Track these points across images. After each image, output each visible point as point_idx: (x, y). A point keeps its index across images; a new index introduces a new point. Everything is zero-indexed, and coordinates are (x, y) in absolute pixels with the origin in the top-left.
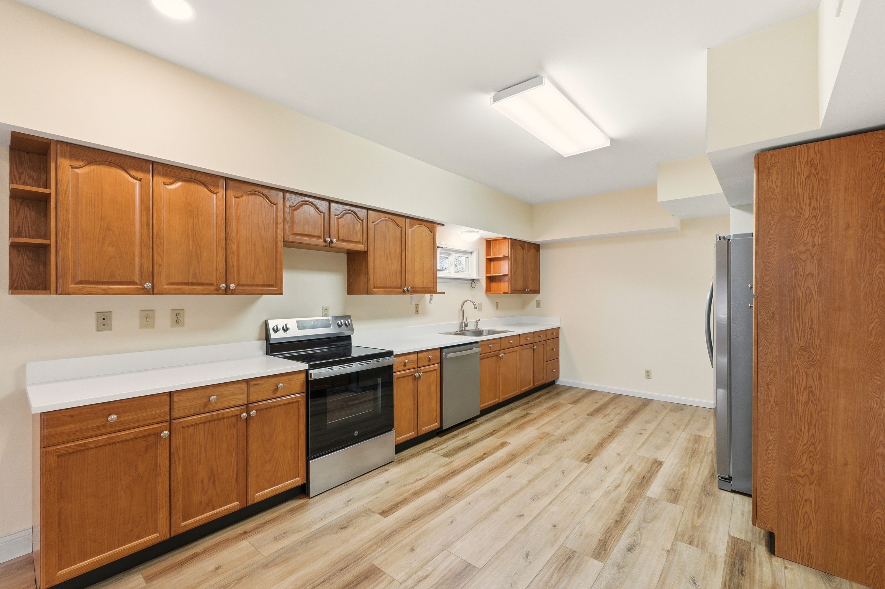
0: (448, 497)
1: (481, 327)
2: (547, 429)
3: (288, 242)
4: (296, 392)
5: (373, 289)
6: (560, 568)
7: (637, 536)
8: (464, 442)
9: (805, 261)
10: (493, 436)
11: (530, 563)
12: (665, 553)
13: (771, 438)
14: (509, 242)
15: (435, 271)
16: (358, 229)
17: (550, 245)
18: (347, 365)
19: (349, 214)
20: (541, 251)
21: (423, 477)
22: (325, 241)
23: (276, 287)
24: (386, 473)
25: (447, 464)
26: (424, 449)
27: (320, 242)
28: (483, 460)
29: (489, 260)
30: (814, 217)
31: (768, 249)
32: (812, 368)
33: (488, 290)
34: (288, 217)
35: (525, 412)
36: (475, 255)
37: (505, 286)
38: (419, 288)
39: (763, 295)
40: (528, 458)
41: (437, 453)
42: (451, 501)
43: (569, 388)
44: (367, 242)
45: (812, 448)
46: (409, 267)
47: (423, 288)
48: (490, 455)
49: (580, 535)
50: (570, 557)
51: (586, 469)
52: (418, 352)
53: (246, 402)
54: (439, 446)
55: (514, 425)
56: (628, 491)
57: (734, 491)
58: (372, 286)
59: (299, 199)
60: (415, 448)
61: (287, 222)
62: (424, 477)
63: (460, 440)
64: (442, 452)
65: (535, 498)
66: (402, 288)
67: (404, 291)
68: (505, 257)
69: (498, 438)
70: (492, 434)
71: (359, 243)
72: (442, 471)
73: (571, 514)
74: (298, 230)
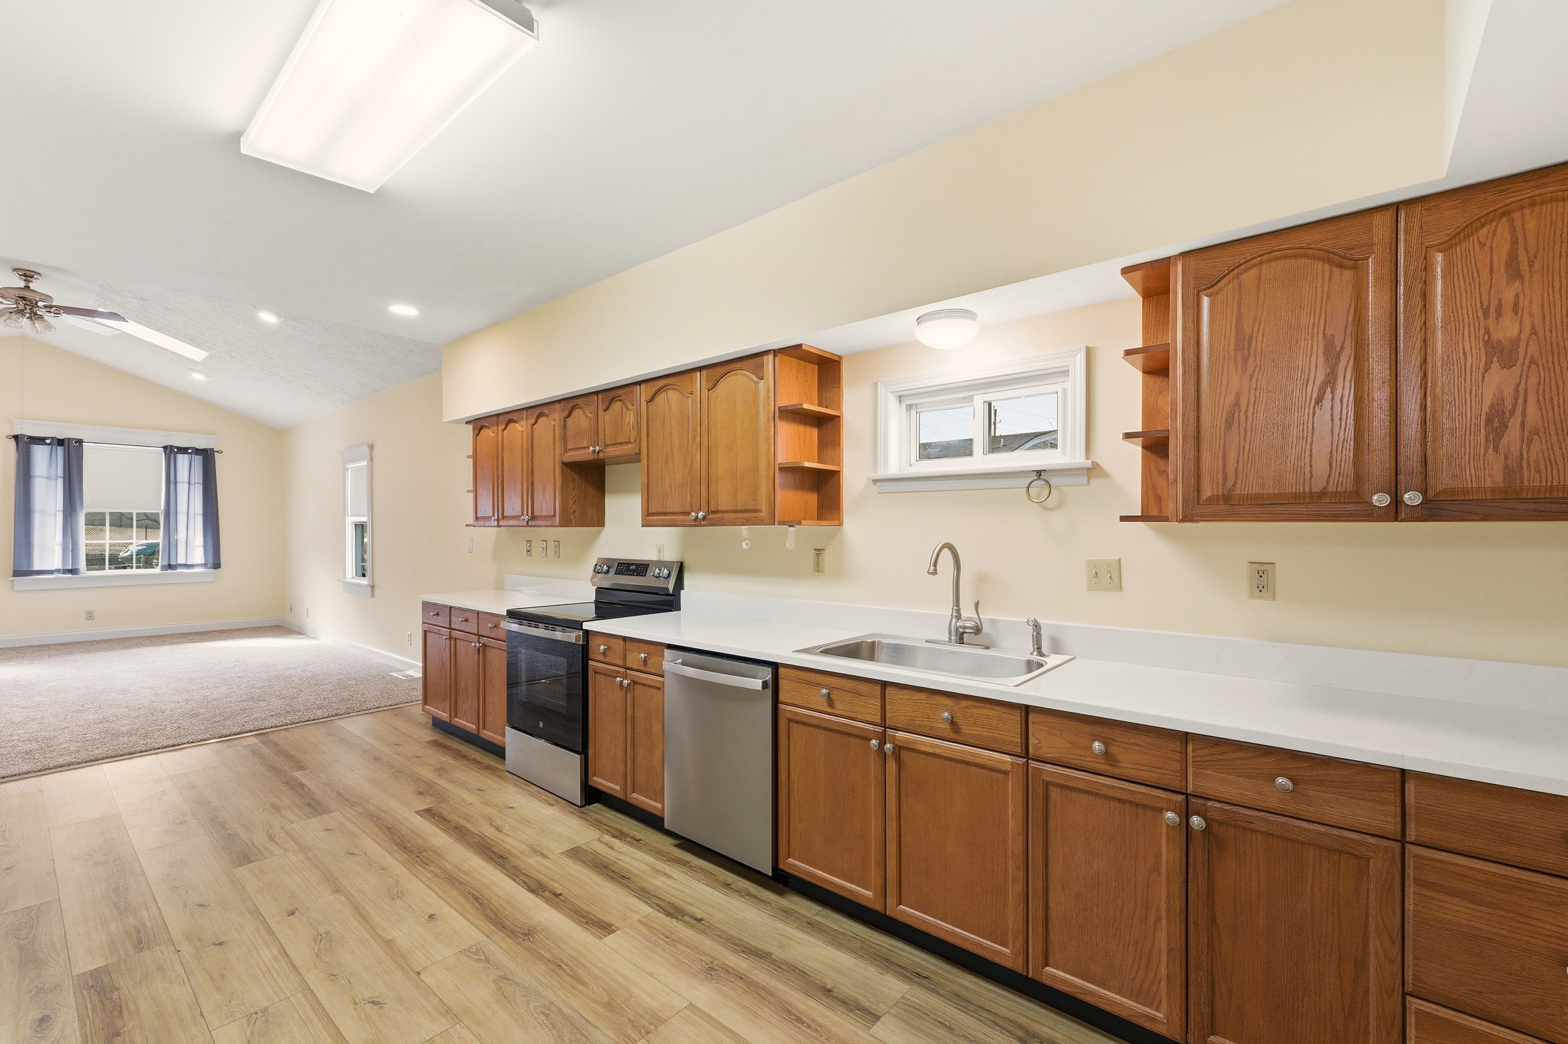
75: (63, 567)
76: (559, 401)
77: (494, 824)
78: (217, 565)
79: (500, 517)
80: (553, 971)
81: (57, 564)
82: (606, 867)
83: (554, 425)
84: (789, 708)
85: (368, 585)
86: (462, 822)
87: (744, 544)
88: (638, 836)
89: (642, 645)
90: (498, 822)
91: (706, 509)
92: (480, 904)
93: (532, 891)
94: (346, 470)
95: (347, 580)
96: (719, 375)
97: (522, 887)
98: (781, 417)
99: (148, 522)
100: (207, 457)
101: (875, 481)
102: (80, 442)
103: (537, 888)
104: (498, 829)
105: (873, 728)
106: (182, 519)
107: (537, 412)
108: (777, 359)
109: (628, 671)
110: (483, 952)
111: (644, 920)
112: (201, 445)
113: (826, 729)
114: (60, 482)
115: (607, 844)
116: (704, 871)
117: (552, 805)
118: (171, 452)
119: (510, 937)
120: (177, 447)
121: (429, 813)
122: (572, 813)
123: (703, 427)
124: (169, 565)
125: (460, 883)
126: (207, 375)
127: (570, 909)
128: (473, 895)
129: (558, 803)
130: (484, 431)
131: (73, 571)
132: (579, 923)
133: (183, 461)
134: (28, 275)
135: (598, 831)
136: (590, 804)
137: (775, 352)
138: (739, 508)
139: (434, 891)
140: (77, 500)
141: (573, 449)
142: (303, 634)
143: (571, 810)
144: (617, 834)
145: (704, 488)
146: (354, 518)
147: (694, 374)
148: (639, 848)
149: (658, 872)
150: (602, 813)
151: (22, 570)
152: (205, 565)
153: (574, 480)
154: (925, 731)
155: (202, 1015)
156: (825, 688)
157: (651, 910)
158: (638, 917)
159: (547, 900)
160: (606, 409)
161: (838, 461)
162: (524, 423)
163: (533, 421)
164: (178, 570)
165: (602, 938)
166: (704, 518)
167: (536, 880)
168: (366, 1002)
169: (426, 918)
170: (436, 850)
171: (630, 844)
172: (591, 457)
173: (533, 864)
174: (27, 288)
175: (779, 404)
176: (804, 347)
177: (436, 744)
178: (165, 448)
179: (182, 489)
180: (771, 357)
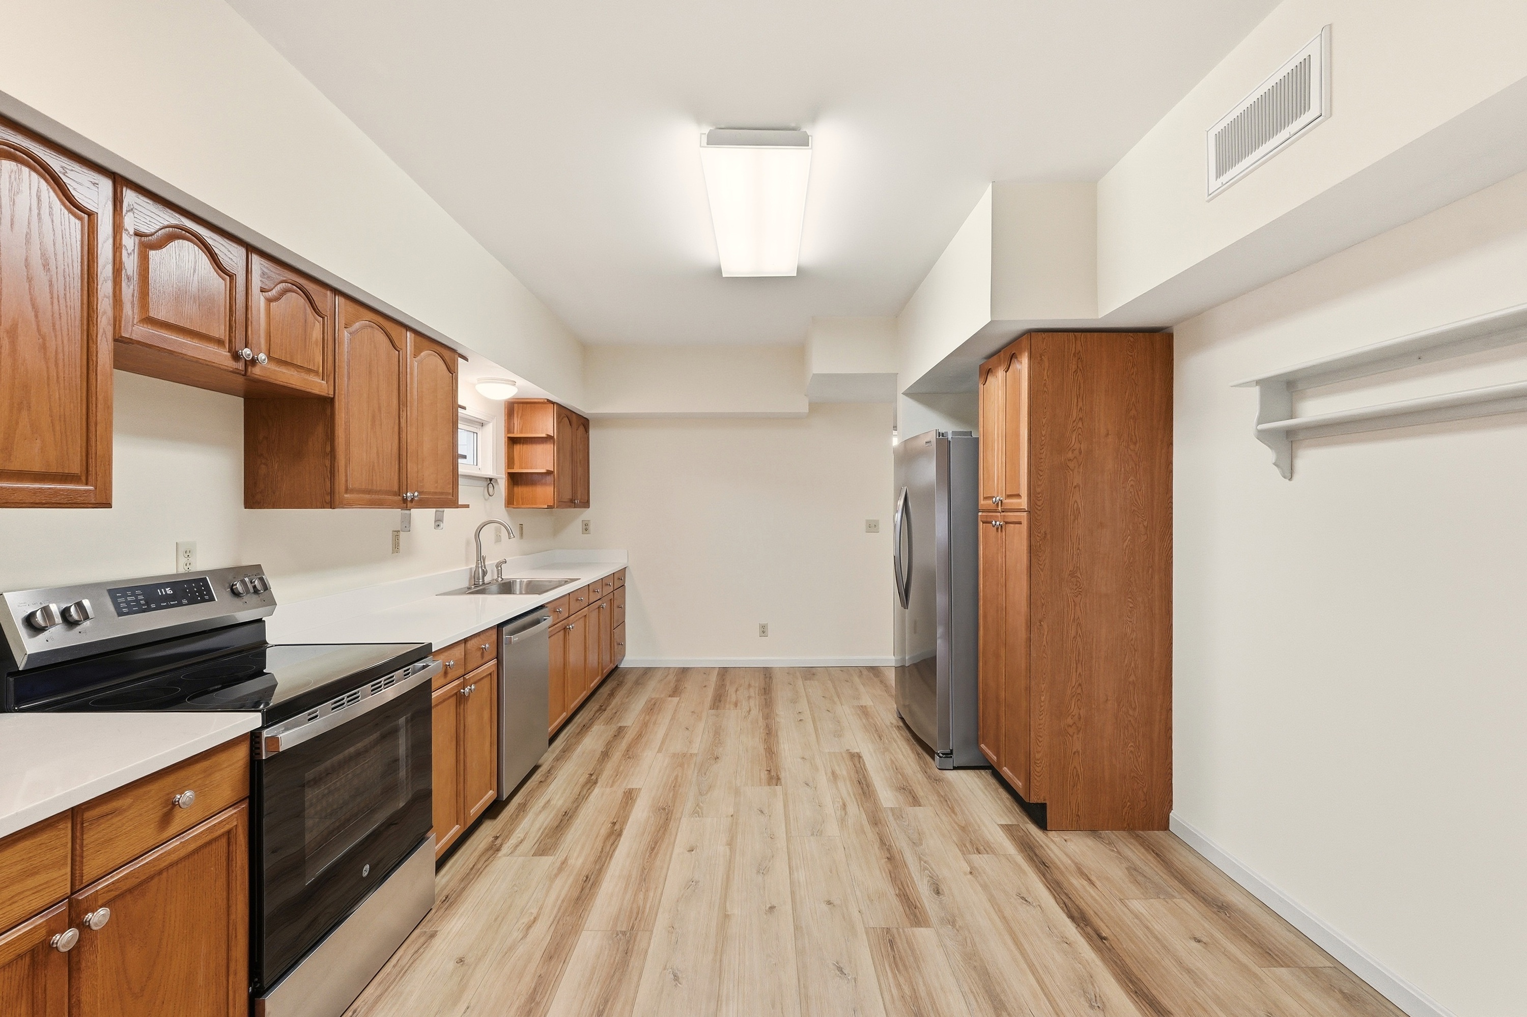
0: (624, 933)
1: (507, 575)
2: (677, 746)
3: (129, 341)
4: (222, 805)
5: (345, 496)
6: (897, 966)
7: (925, 869)
8: (552, 816)
9: (1073, 470)
10: (598, 785)
11: (855, 980)
12: (969, 876)
13: (1043, 686)
14: (554, 408)
15: (455, 457)
16: (314, 339)
17: (608, 421)
18: (348, 697)
19: (294, 294)
20: (592, 432)
21: (535, 915)
22: (236, 357)
23: (87, 484)
24: (437, 942)
25: (560, 869)
26: (480, 856)
27: (220, 356)
28: (620, 834)
29: (513, 441)
30: (1081, 419)
31: (1040, 454)
32: (1080, 596)
33: (510, 502)
34: (130, 263)
35: (613, 728)
36: (489, 429)
37: (546, 492)
38: (429, 493)
39: (1036, 511)
40: (689, 805)
41: (517, 852)
42: (635, 940)
43: (647, 672)
44: (331, 372)
45: (1079, 691)
46: (412, 447)
47: (435, 493)
48: (624, 823)
50: (890, 941)
51: (785, 795)
52: (465, 640)
53: (68, 891)
54: (508, 837)
55: (617, 755)
56: (861, 809)
57: (955, 768)
58: (342, 488)
59: (167, 218)
60: (456, 861)
61: (128, 278)
62: (538, 915)
63: (540, 812)
64: (527, 846)
65: (763, 870)
66: (399, 493)
67: (405, 500)
68: (549, 438)
69: (612, 786)
70: (591, 781)
71: (316, 373)
72: (563, 887)
73: (831, 873)
74: (159, 312)
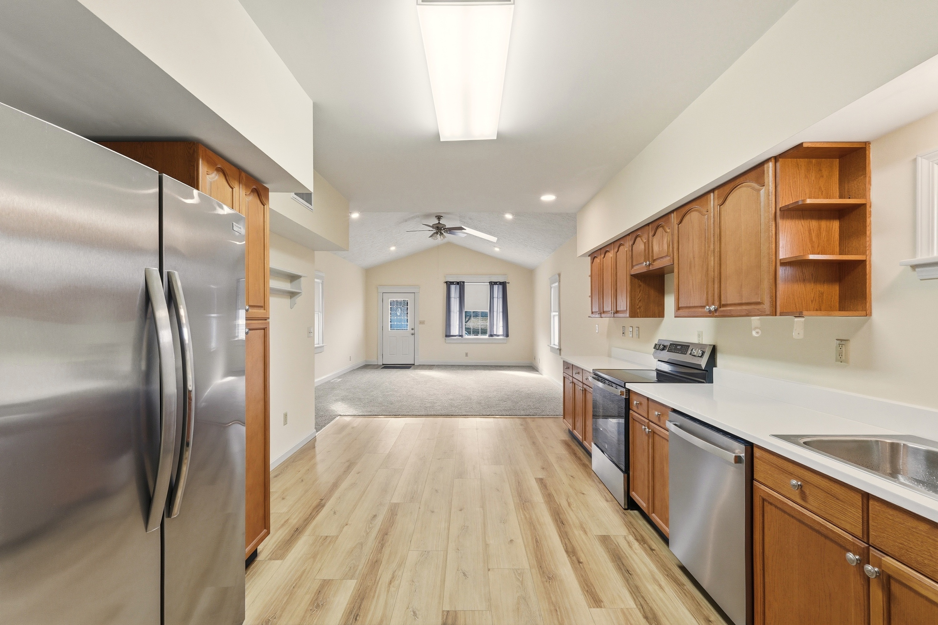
49: (411, 513)
75: (459, 334)
76: (629, 235)
77: (568, 500)
78: (507, 336)
79: (602, 312)
80: (551, 611)
81: (457, 334)
82: (620, 559)
83: (627, 251)
84: (762, 487)
85: (558, 349)
86: (554, 493)
87: (754, 333)
88: (654, 546)
89: (657, 405)
90: (571, 500)
91: (717, 303)
92: (537, 546)
93: (567, 552)
94: (551, 288)
95: (551, 346)
96: (728, 191)
97: (563, 546)
98: (783, 217)
99: (484, 315)
100: (504, 285)
101: (914, 267)
102: (464, 282)
103: (571, 552)
104: (569, 505)
105: (853, 539)
106: (495, 314)
107: (617, 244)
108: (778, 165)
109: (650, 423)
110: (523, 576)
111: (625, 610)
112: (502, 281)
113: (799, 521)
114: (458, 299)
115: (628, 543)
116: (693, 598)
117: (607, 501)
118: (492, 284)
119: (541, 575)
120: (494, 282)
121: (541, 481)
122: (618, 511)
123: (716, 236)
124: (491, 335)
125: (535, 529)
126: (500, 248)
127: (582, 576)
128: (536, 539)
129: (612, 501)
130: (596, 259)
131: (461, 336)
132: (583, 589)
133: (496, 287)
134: (439, 218)
135: (627, 531)
136: (631, 510)
137: (776, 159)
138: (744, 301)
139: (520, 527)
140: (463, 305)
141: (637, 265)
142: (537, 371)
143: (618, 509)
144: (639, 538)
145: (716, 286)
146: (555, 313)
147: (709, 196)
148: (650, 556)
149: (656, 581)
150: (636, 518)
151: (448, 335)
152: (503, 335)
153: (640, 286)
154: (927, 571)
155: (411, 541)
156: (796, 479)
157: (635, 606)
158: (623, 606)
159: (572, 563)
160: (654, 235)
161: (865, 249)
162: (612, 252)
163: (616, 250)
164: (494, 337)
165: (591, 608)
166: (716, 310)
167: (573, 545)
168: (462, 572)
169: (509, 541)
170: (533, 503)
171: (645, 550)
172: (645, 270)
173: (577, 534)
174: (439, 223)
175: (780, 205)
176: (805, 145)
177: (566, 443)
178: (490, 282)
179: (495, 300)
180: (771, 165)
